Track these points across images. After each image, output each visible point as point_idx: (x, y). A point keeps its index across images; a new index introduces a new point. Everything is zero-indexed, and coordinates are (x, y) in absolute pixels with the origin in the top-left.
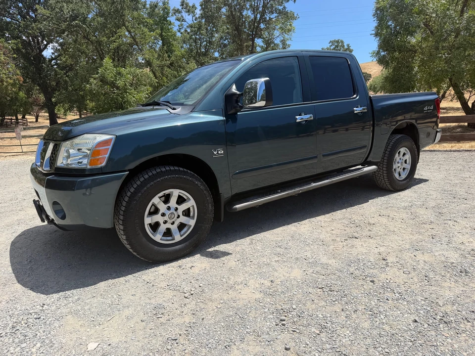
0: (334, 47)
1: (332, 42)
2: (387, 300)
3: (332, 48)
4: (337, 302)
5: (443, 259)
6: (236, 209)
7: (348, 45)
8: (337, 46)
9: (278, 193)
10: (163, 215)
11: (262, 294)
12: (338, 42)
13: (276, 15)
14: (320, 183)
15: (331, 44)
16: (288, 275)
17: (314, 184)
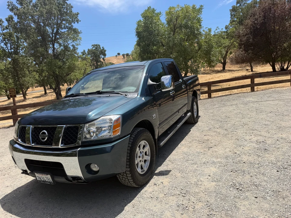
0: (95, 48)
1: (93, 46)
2: (259, 167)
3: (94, 49)
4: (245, 175)
5: (253, 147)
6: (161, 145)
7: (103, 47)
8: (96, 48)
9: (170, 133)
10: (139, 157)
11: (214, 182)
12: (96, 45)
13: (67, 30)
14: (180, 125)
15: (93, 47)
16: (212, 171)
17: (178, 126)
